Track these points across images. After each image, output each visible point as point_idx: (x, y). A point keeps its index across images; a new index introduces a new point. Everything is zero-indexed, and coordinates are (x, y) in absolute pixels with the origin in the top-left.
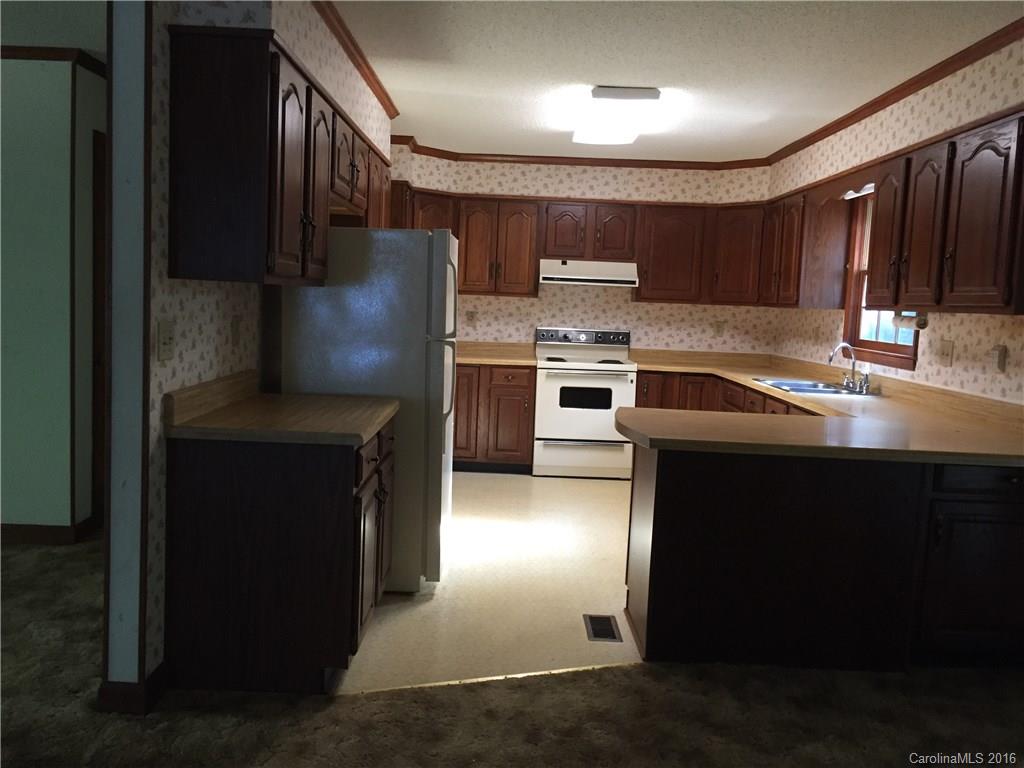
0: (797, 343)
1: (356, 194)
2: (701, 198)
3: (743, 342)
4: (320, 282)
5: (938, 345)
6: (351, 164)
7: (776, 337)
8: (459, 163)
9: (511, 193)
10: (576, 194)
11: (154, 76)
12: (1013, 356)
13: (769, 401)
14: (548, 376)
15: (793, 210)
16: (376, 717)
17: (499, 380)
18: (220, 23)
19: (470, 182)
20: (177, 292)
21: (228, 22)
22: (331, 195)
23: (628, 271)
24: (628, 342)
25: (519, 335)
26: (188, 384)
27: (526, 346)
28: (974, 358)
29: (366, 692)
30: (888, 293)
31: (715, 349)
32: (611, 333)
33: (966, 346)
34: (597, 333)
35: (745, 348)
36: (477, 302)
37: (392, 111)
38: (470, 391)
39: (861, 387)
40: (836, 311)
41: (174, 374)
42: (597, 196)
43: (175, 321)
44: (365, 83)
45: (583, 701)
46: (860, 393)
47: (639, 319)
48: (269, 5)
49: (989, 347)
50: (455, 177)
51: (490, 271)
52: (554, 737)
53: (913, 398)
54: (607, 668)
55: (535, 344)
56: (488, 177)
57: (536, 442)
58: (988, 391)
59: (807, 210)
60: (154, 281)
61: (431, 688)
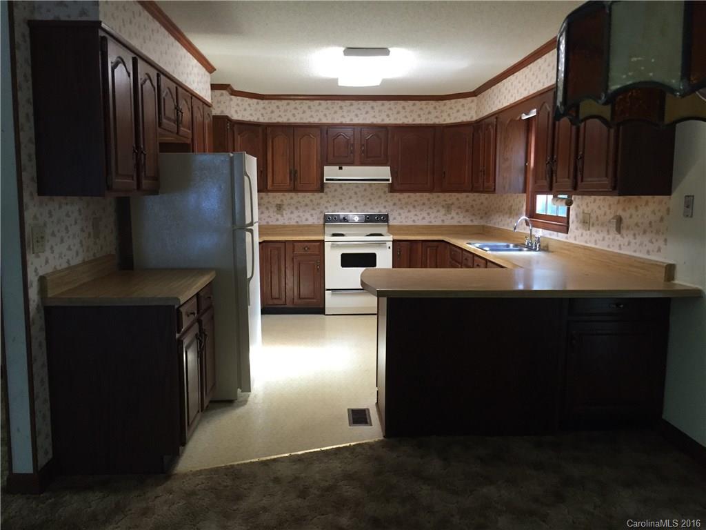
0: (499, 217)
1: (182, 128)
2: (432, 120)
3: (464, 217)
4: (155, 191)
5: (581, 216)
6: (176, 108)
7: (487, 213)
8: (264, 101)
9: (302, 121)
10: (347, 120)
11: (17, 56)
12: (626, 222)
13: (476, 258)
14: (333, 246)
15: (490, 127)
16: (198, 487)
17: (299, 251)
18: (63, 18)
19: (273, 115)
20: (46, 205)
21: (69, 17)
22: (159, 130)
23: (384, 172)
24: (387, 221)
25: (313, 218)
26: (59, 268)
27: (318, 226)
28: (602, 225)
29: (194, 470)
30: (545, 183)
31: (447, 223)
32: (375, 215)
33: (597, 217)
34: (366, 215)
35: (466, 221)
36: (283, 198)
37: (210, 68)
38: (279, 260)
39: (536, 246)
40: (521, 194)
41: (47, 262)
42: (361, 121)
43: (45, 225)
44: (185, 51)
45: (340, 468)
46: (535, 250)
47: (394, 204)
48: (97, 3)
49: (612, 216)
50: (263, 111)
51: (290, 176)
52: (318, 493)
53: (566, 252)
54: (359, 444)
55: (324, 225)
56: (286, 111)
57: (326, 292)
58: (611, 246)
59: (498, 126)
60: (26, 199)
61: (238, 465)
